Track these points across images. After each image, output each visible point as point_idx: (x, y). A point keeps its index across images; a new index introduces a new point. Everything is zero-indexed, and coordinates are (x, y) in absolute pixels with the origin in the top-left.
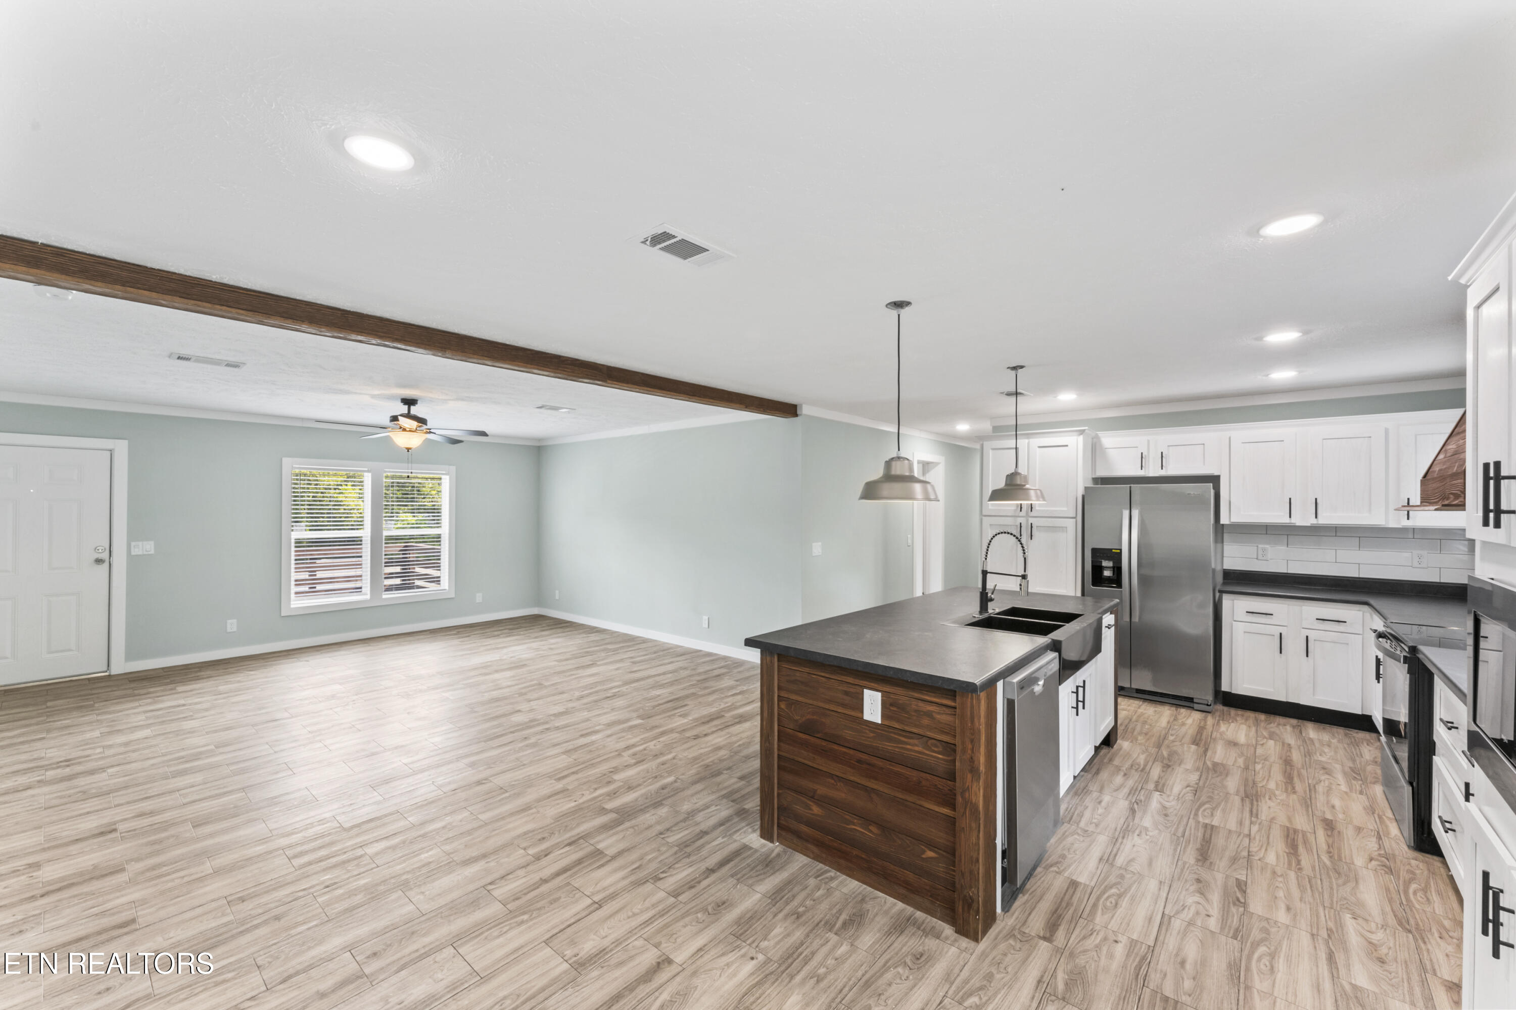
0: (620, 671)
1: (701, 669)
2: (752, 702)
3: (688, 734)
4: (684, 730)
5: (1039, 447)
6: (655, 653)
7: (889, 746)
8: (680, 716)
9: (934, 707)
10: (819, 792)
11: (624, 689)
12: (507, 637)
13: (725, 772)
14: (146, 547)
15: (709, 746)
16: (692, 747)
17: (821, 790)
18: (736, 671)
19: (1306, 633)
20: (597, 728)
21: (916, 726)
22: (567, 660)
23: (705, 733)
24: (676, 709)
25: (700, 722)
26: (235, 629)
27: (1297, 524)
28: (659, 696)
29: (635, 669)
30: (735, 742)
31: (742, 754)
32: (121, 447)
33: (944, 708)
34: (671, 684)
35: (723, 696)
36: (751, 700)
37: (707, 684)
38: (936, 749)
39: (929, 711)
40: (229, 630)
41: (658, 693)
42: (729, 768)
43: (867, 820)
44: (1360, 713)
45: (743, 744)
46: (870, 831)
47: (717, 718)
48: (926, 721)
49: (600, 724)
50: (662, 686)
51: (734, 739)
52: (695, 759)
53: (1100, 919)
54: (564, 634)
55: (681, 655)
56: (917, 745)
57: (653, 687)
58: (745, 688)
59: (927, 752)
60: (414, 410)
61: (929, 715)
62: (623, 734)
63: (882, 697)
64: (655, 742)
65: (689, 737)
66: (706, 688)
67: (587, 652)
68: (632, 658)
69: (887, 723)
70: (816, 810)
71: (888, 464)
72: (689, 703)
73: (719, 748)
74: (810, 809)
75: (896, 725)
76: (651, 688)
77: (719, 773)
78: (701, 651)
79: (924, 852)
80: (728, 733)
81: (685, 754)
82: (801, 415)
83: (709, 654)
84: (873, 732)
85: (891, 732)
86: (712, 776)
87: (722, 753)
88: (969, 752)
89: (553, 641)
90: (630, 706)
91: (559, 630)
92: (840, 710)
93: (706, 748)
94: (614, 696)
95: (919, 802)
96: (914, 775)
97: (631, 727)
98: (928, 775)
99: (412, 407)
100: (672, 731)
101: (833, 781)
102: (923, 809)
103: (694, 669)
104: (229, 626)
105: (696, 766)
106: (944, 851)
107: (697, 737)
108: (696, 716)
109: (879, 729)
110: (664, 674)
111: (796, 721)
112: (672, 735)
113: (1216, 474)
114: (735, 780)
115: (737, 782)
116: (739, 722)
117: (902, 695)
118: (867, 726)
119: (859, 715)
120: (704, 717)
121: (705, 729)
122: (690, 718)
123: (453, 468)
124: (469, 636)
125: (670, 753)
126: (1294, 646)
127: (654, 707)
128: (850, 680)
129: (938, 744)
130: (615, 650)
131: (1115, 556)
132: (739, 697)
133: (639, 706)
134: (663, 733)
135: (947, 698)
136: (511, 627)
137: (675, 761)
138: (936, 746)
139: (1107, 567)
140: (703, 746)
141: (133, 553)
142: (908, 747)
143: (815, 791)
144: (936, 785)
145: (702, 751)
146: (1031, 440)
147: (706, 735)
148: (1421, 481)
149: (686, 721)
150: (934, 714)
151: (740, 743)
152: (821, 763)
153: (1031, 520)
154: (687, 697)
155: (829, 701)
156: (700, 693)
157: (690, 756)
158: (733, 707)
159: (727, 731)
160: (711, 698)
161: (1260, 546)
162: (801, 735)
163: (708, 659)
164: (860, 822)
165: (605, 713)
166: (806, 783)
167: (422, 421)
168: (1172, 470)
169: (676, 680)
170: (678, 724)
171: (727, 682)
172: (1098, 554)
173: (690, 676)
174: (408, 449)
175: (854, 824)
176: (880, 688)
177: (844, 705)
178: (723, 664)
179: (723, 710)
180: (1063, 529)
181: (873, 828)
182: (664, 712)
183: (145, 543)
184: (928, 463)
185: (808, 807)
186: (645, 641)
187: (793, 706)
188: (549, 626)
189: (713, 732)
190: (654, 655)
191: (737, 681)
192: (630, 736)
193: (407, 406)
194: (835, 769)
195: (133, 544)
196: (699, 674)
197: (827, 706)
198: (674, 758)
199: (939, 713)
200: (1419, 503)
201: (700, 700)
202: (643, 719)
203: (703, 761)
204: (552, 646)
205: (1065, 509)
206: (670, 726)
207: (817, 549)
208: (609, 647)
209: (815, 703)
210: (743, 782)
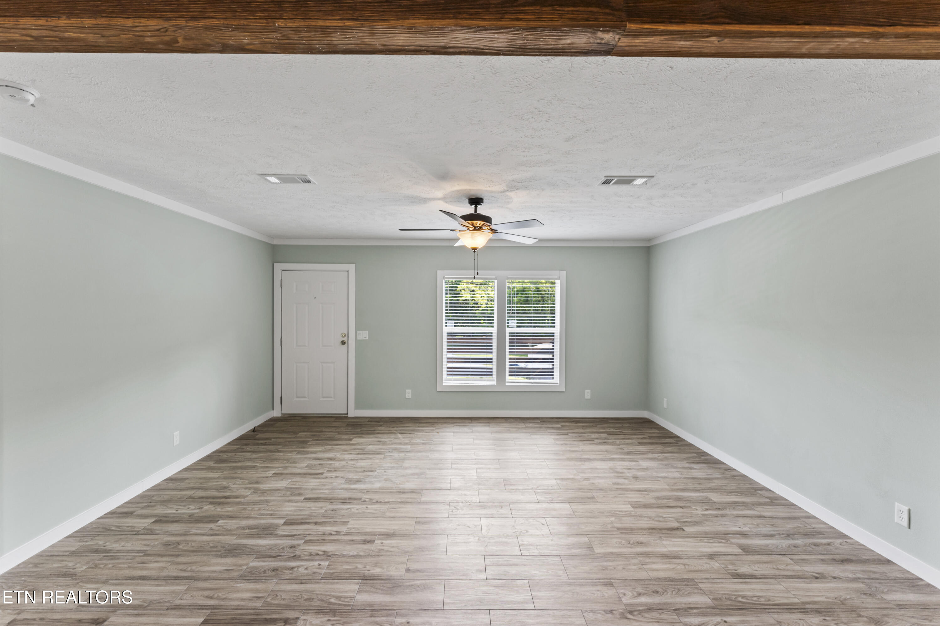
12: (600, 444)
14: (364, 335)
22: (646, 506)
26: (410, 397)
32: (352, 268)
40: (407, 397)
54: (661, 456)
60: (482, 210)
67: (679, 499)
68: (744, 535)
89: (644, 464)
91: (659, 448)
99: (479, 206)
104: (407, 394)
123: (564, 273)
124: (567, 434)
130: (720, 507)
136: (612, 430)
141: (358, 339)
167: (487, 219)
174: (474, 249)
183: (364, 332)
188: (651, 437)
190: (786, 543)
193: (473, 206)
195: (358, 332)
204: (640, 474)
208: (715, 497)
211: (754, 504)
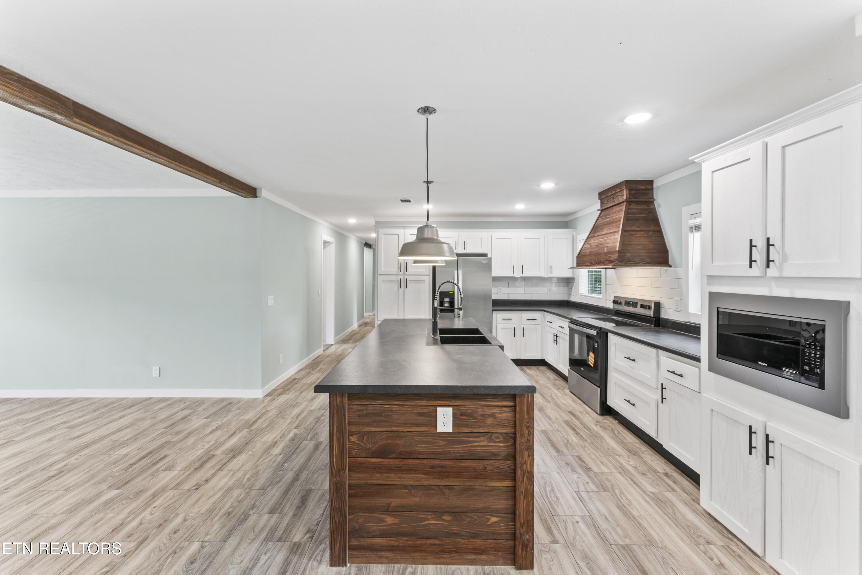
0: (56, 442)
1: (163, 415)
2: (234, 433)
3: (187, 486)
4: (178, 484)
5: (410, 234)
6: (95, 411)
7: (459, 448)
8: (166, 470)
9: (497, 409)
10: (393, 504)
11: (72, 460)
13: (251, 512)
15: (218, 491)
16: (199, 499)
17: (395, 502)
18: (200, 409)
19: (523, 326)
20: (53, 521)
21: (482, 427)
23: (204, 479)
24: (155, 464)
25: (193, 469)
27: (516, 277)
28: (126, 455)
29: (76, 435)
30: (243, 477)
31: (257, 487)
33: (504, 409)
34: (135, 438)
35: (201, 436)
36: (232, 432)
37: (177, 429)
38: (498, 440)
39: (492, 413)
41: (123, 453)
42: (253, 507)
43: (438, 512)
44: (540, 359)
45: (252, 477)
46: (444, 520)
47: (209, 459)
48: (490, 421)
49: (55, 515)
50: (124, 444)
51: (239, 475)
52: (211, 511)
53: (560, 511)
55: (130, 407)
56: (483, 441)
57: (114, 447)
58: (219, 423)
59: (492, 444)
61: (492, 416)
62: (99, 516)
63: (453, 410)
64: (149, 510)
65: (189, 490)
66: (178, 433)
68: (65, 423)
69: (457, 430)
70: (390, 520)
71: (421, 230)
72: (167, 453)
73: (230, 490)
74: (385, 522)
75: (466, 430)
76: (111, 450)
77: (245, 517)
78: (150, 398)
79: (489, 519)
80: (230, 471)
81: (196, 509)
82: (260, 197)
83: (163, 400)
84: (443, 440)
85: (462, 437)
86: (241, 523)
87: (236, 493)
88: (526, 436)
90: (91, 478)
92: (414, 429)
93: (215, 494)
94: (60, 472)
95: (484, 484)
96: (480, 465)
97: (107, 504)
98: (491, 461)
100: (164, 489)
101: (407, 491)
102: (488, 487)
103: (154, 417)
105: (217, 518)
106: (505, 514)
107: (198, 487)
108: (184, 464)
109: (451, 437)
110: (120, 430)
111: (369, 449)
112: (167, 494)
113: (486, 253)
114: (266, 517)
115: (270, 518)
116: (234, 457)
117: (468, 405)
118: (439, 437)
119: (432, 429)
120: (194, 462)
121: (201, 475)
122: (179, 469)
125: (177, 515)
126: (519, 332)
127: (126, 470)
128: (424, 402)
129: (500, 436)
130: (34, 419)
131: (451, 295)
132: (219, 432)
133: (105, 474)
134: (155, 496)
135: (506, 401)
137: (188, 523)
138: (498, 438)
139: (446, 302)
140: (211, 493)
142: (476, 444)
143: (389, 505)
144: (498, 467)
145: (213, 499)
146: (406, 230)
147: (207, 481)
148: (577, 256)
149: (175, 473)
150: (496, 415)
151: (247, 476)
152: (395, 480)
153: (406, 277)
154: (161, 447)
155: (405, 424)
156: (175, 440)
157: (203, 510)
158: (218, 445)
159: (227, 469)
160: (190, 441)
161: (499, 288)
162: (374, 460)
163: (164, 404)
164: (434, 516)
165: (57, 498)
166: (380, 501)
168: (469, 251)
169: (139, 434)
170: (167, 479)
171: (196, 422)
172: (443, 295)
173: (153, 425)
175: (427, 519)
176: (452, 404)
177: (417, 425)
178: (182, 406)
179: (209, 450)
180: (424, 281)
181: (446, 517)
182: (142, 471)
184: (328, 242)
185: (382, 521)
186: (74, 401)
187: (365, 437)
189: (213, 475)
190: (95, 414)
191: (207, 418)
192: (111, 515)
194: (409, 480)
196: (162, 421)
197: (401, 429)
198: (185, 520)
199: (500, 413)
200: (576, 266)
201: (178, 446)
202: (118, 488)
203: (220, 509)
205: (424, 270)
206: (159, 485)
207: (271, 300)
208: (25, 416)
209: (389, 429)
210: (276, 516)
211: (61, 408)
